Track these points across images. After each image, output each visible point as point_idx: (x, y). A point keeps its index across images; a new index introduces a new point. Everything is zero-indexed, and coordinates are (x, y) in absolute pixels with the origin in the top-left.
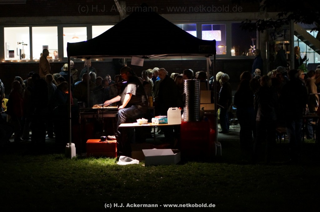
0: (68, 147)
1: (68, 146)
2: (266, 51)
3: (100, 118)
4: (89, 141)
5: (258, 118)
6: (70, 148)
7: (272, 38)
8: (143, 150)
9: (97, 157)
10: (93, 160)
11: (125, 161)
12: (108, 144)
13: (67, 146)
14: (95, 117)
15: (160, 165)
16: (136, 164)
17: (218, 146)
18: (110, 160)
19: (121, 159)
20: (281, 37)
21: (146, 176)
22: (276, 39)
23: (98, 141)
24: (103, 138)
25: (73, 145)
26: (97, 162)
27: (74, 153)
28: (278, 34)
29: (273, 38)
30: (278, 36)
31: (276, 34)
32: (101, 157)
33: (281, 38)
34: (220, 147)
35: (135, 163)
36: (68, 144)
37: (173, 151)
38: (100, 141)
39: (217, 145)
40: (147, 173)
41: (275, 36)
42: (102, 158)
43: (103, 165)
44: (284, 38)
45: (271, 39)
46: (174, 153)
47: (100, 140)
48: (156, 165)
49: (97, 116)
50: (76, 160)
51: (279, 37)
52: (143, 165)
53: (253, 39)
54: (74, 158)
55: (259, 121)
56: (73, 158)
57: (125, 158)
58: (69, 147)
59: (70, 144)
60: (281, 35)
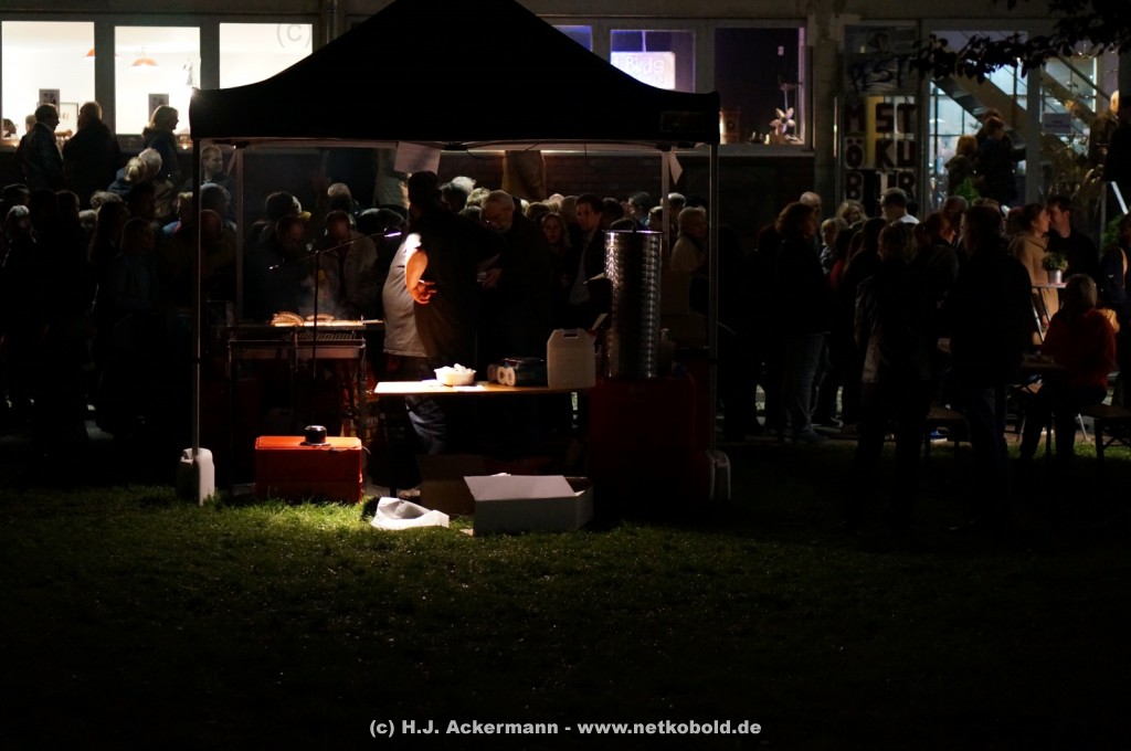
0: (187, 461)
1: (187, 458)
2: (835, 127)
3: (300, 360)
4: (264, 442)
5: (869, 371)
6: (196, 466)
7: (854, 83)
8: (466, 478)
9: (296, 500)
10: (278, 512)
11: (398, 515)
12: (332, 453)
13: (183, 460)
14: (285, 355)
15: (527, 532)
16: (441, 528)
17: (720, 465)
18: (341, 510)
19: (383, 510)
20: (887, 80)
21: (492, 572)
22: (869, 87)
23: (296, 442)
24: (315, 431)
25: (206, 455)
26: (297, 518)
27: (208, 486)
28: (877, 70)
29: (859, 83)
30: (877, 76)
31: (868, 70)
32: (306, 500)
33: (886, 84)
34: (725, 469)
35: (439, 524)
36: (189, 451)
37: (570, 482)
38: (302, 444)
39: (716, 464)
40: (493, 562)
41: (865, 77)
42: (312, 502)
43: (321, 531)
44: (896, 87)
45: (852, 87)
46: (576, 491)
47: (303, 439)
48: (515, 534)
49: (292, 353)
50: (218, 508)
51: (880, 81)
52: (466, 531)
53: (785, 88)
54: (208, 502)
55: (872, 381)
56: (205, 502)
57: (396, 504)
58: (190, 461)
59: (195, 453)
60: (886, 73)
